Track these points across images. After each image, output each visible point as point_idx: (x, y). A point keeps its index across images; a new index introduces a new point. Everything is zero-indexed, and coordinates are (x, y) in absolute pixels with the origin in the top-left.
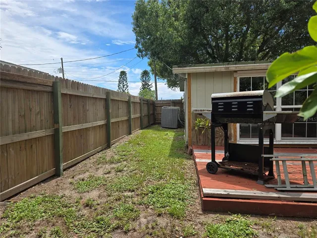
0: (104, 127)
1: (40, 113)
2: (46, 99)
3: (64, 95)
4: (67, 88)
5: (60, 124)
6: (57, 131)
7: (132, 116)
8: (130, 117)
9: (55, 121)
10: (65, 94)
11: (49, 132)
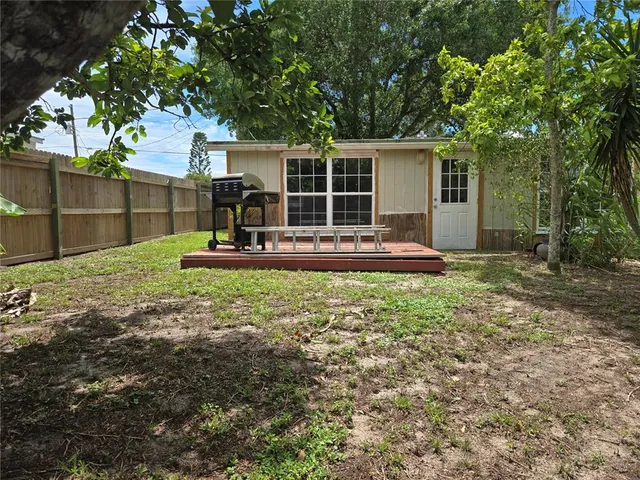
0: (123, 217)
1: (35, 191)
2: (42, 176)
3: (63, 174)
4: (67, 165)
5: (59, 204)
6: (54, 212)
7: (177, 209)
8: (171, 210)
9: (53, 199)
10: (65, 173)
11: (46, 212)
